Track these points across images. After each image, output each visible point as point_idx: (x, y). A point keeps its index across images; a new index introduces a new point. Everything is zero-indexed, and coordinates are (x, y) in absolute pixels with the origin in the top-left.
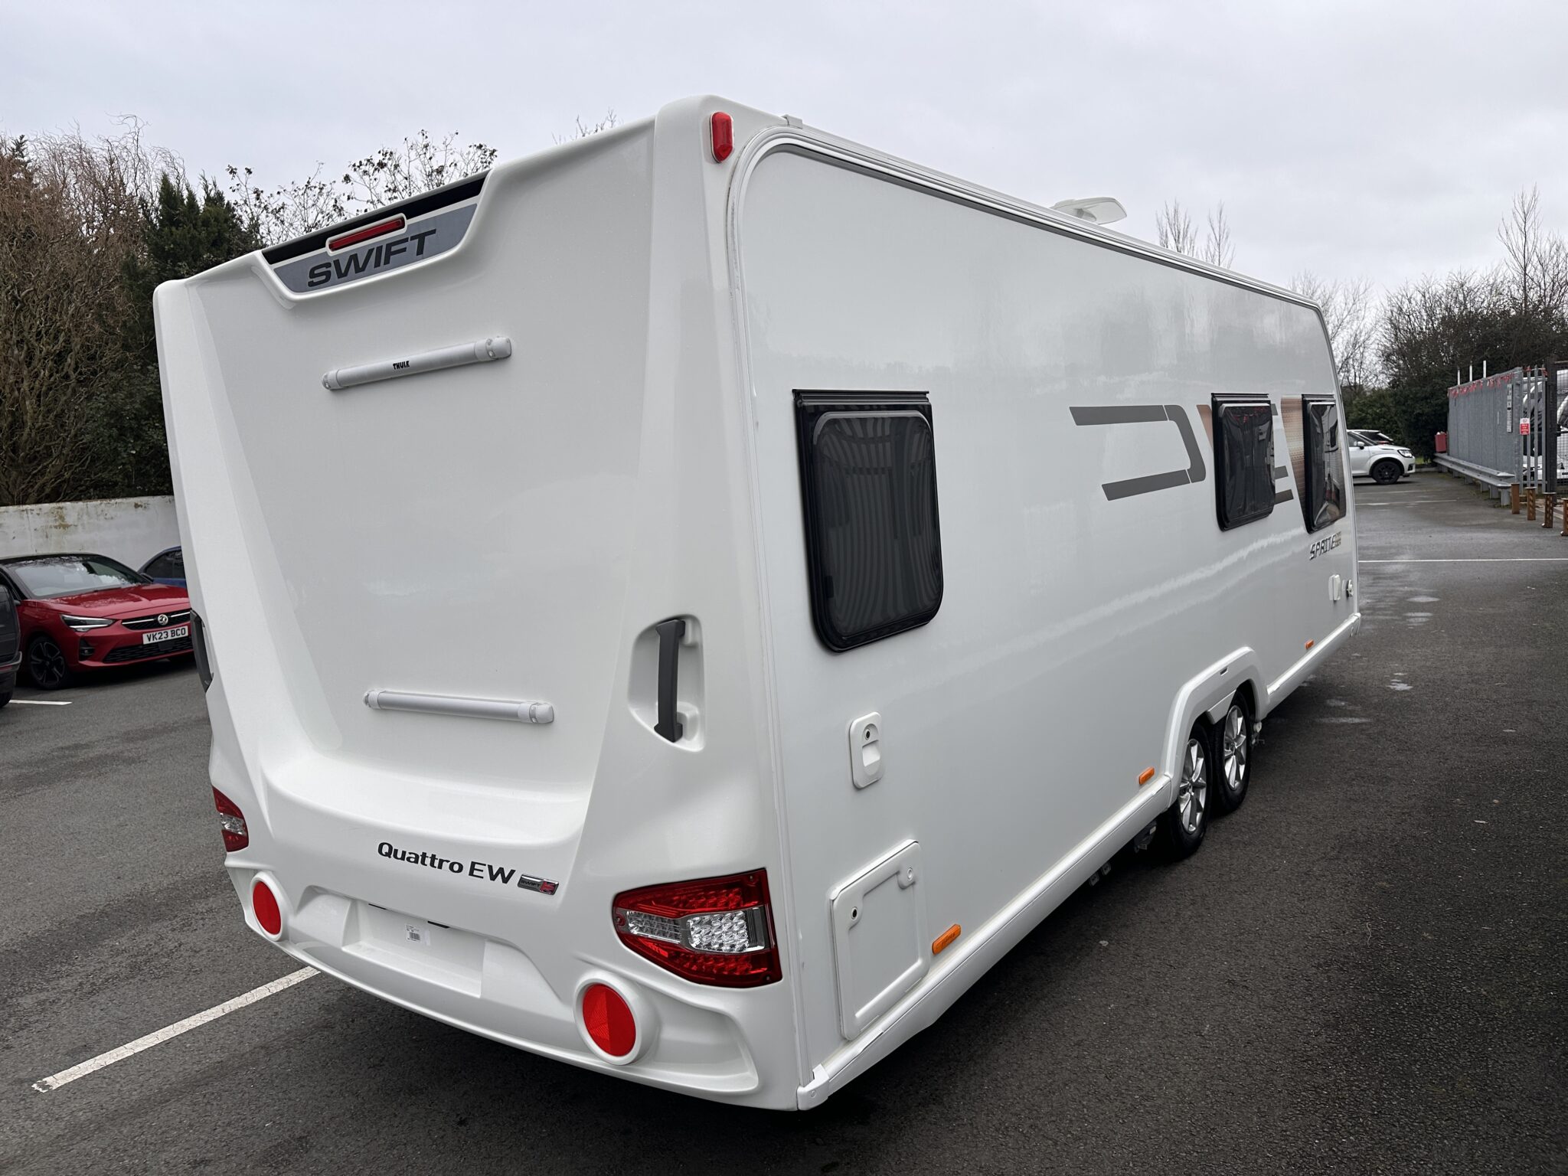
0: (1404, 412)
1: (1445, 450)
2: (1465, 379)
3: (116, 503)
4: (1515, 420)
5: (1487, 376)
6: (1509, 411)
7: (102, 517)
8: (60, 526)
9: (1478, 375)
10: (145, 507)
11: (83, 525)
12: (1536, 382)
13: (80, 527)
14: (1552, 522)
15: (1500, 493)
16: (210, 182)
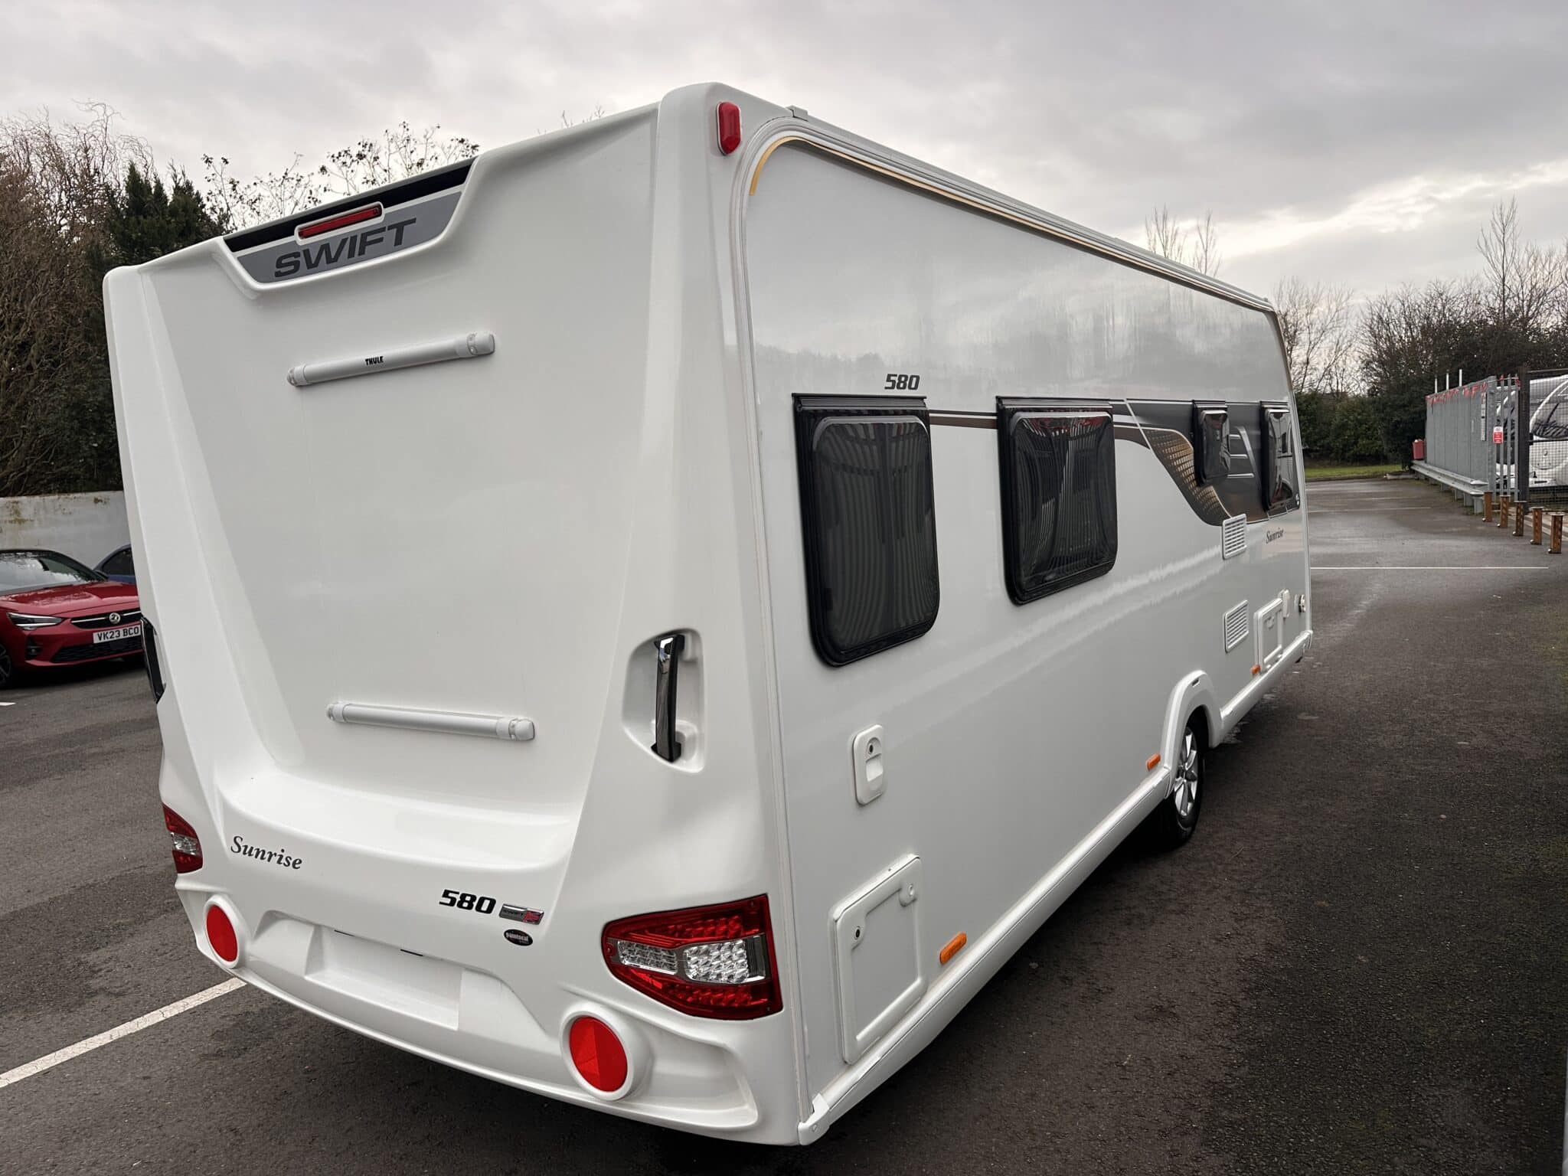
0: (1383, 419)
1: (1422, 457)
2: (1442, 388)
3: (75, 498)
4: (1489, 428)
5: (1463, 384)
6: (1483, 420)
7: (59, 512)
8: (16, 520)
9: (1454, 384)
10: (105, 503)
11: (40, 521)
12: (1509, 391)
13: (36, 522)
14: (1522, 530)
15: (1473, 501)
16: (179, 171)
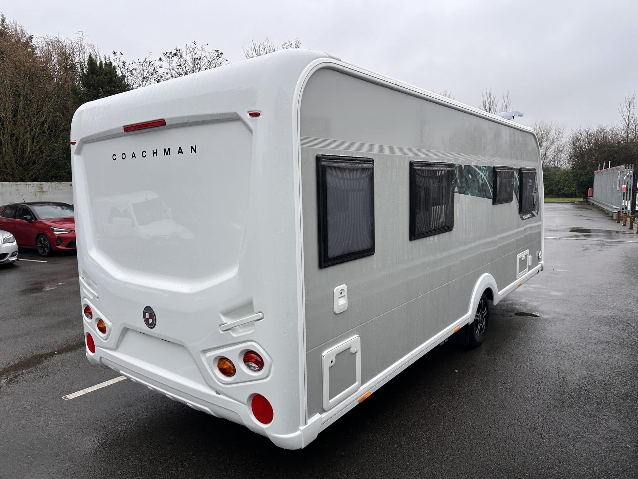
0: (576, 180)
1: (591, 195)
2: (602, 168)
4: (621, 185)
5: (610, 167)
6: (618, 182)
7: (57, 189)
8: (41, 191)
9: (607, 167)
12: (630, 171)
13: (48, 192)
14: (632, 227)
16: (107, 57)
